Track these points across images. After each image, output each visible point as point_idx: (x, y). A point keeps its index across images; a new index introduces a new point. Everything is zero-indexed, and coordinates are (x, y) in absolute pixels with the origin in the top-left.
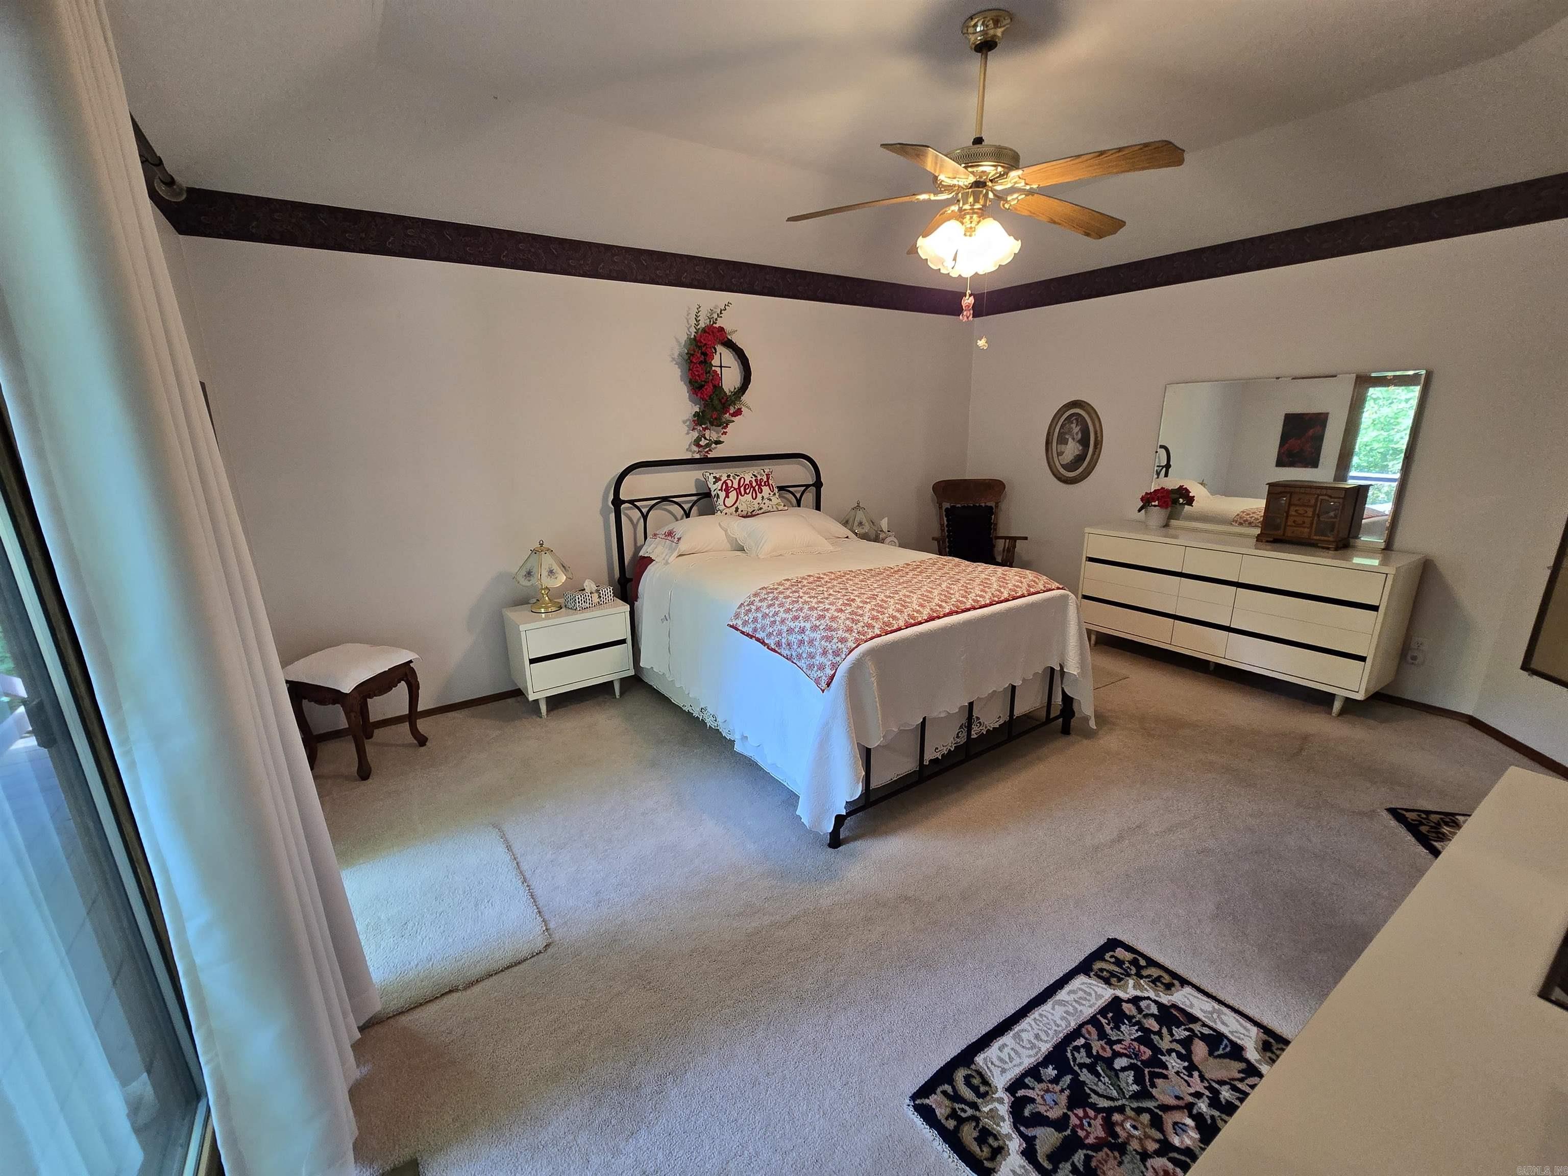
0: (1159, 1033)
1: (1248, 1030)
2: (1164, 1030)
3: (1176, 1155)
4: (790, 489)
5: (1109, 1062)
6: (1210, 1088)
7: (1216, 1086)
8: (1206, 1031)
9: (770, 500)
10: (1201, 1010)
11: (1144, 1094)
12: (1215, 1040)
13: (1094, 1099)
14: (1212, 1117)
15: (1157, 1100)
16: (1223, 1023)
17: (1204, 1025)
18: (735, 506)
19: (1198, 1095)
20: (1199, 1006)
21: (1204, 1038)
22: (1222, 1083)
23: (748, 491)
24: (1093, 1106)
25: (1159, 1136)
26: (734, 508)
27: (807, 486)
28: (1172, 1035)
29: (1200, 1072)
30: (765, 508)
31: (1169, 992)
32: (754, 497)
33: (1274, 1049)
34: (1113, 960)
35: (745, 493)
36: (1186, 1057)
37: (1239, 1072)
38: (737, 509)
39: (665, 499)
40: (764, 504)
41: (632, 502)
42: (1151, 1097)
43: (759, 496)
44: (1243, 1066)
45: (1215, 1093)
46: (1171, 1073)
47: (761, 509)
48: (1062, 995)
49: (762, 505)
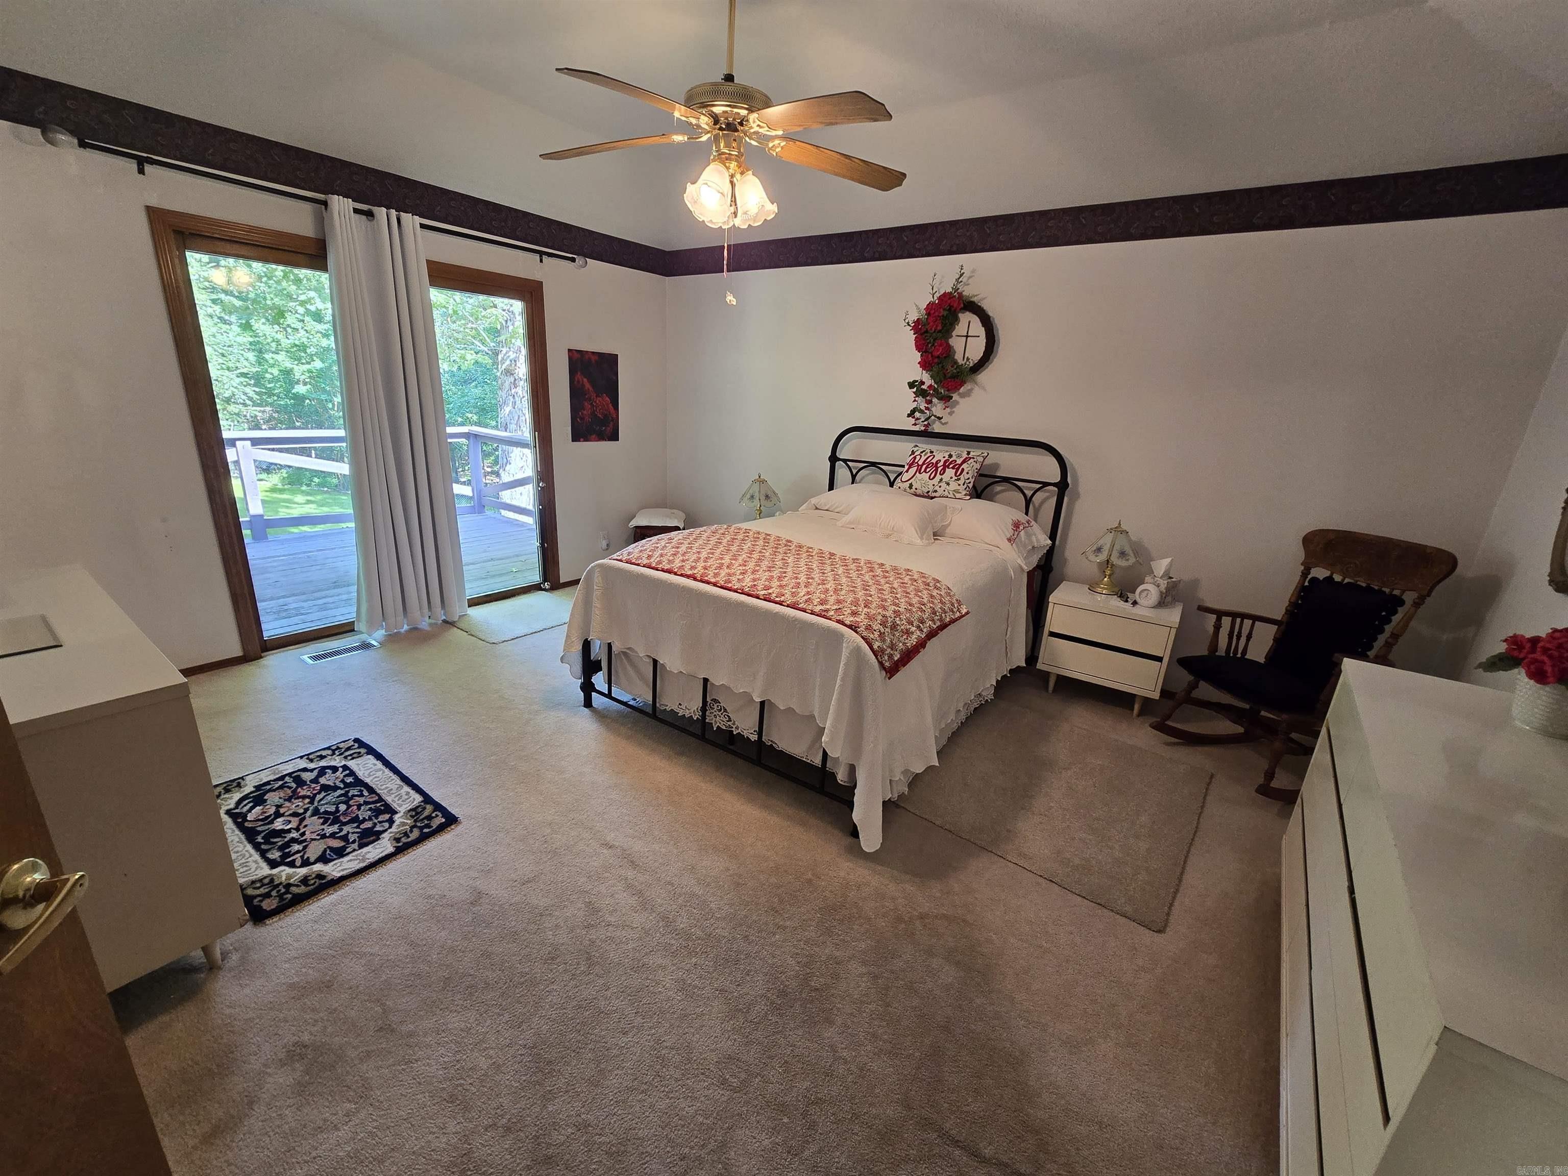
0: (358, 827)
1: (339, 871)
2: (358, 830)
3: (273, 817)
4: (1016, 482)
5: (346, 803)
6: (305, 841)
7: (304, 844)
8: (348, 850)
9: (948, 484)
10: (369, 852)
11: (316, 812)
12: (340, 853)
13: (323, 794)
14: (285, 837)
15: (309, 817)
16: (351, 860)
17: (354, 850)
18: (910, 482)
19: (303, 834)
20: (373, 852)
21: (344, 848)
22: (305, 847)
23: (928, 470)
24: (319, 793)
25: (286, 814)
26: (907, 484)
27: (1045, 484)
28: (353, 833)
29: (319, 840)
30: (940, 492)
31: (392, 839)
32: (931, 478)
33: (317, 880)
34: (434, 815)
35: (925, 471)
36: (333, 835)
37: (308, 857)
38: (911, 486)
39: (873, 464)
40: (940, 487)
41: (845, 461)
42: (313, 815)
43: (938, 477)
44: (312, 860)
45: (300, 843)
46: (325, 827)
47: (936, 491)
48: (406, 789)
49: (937, 488)
